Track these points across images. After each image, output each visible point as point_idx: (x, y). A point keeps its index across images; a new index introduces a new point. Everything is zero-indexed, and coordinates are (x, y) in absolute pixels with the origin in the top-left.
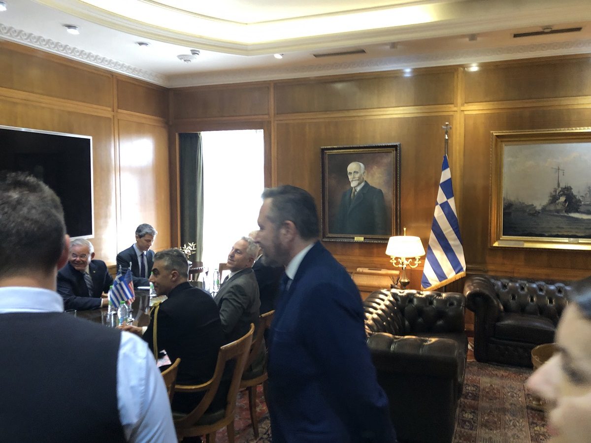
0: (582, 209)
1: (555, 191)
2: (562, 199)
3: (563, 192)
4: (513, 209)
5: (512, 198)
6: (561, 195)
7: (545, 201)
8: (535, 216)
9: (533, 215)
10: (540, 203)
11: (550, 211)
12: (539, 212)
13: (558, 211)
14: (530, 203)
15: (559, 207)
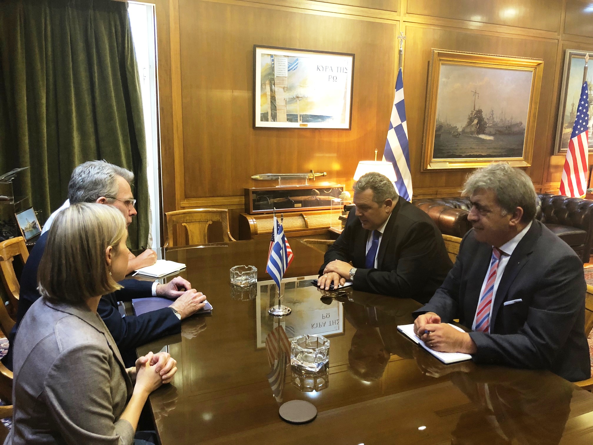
0: (487, 130)
1: (472, 114)
2: (476, 121)
3: (477, 114)
4: (442, 131)
5: (442, 120)
6: (475, 118)
7: (464, 123)
8: (457, 137)
9: (455, 136)
10: (460, 125)
11: (467, 133)
12: (460, 134)
13: (472, 133)
14: (455, 125)
15: (473, 129)
